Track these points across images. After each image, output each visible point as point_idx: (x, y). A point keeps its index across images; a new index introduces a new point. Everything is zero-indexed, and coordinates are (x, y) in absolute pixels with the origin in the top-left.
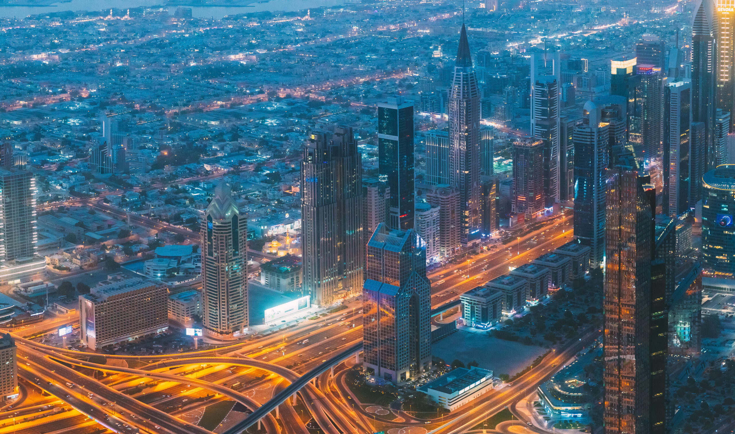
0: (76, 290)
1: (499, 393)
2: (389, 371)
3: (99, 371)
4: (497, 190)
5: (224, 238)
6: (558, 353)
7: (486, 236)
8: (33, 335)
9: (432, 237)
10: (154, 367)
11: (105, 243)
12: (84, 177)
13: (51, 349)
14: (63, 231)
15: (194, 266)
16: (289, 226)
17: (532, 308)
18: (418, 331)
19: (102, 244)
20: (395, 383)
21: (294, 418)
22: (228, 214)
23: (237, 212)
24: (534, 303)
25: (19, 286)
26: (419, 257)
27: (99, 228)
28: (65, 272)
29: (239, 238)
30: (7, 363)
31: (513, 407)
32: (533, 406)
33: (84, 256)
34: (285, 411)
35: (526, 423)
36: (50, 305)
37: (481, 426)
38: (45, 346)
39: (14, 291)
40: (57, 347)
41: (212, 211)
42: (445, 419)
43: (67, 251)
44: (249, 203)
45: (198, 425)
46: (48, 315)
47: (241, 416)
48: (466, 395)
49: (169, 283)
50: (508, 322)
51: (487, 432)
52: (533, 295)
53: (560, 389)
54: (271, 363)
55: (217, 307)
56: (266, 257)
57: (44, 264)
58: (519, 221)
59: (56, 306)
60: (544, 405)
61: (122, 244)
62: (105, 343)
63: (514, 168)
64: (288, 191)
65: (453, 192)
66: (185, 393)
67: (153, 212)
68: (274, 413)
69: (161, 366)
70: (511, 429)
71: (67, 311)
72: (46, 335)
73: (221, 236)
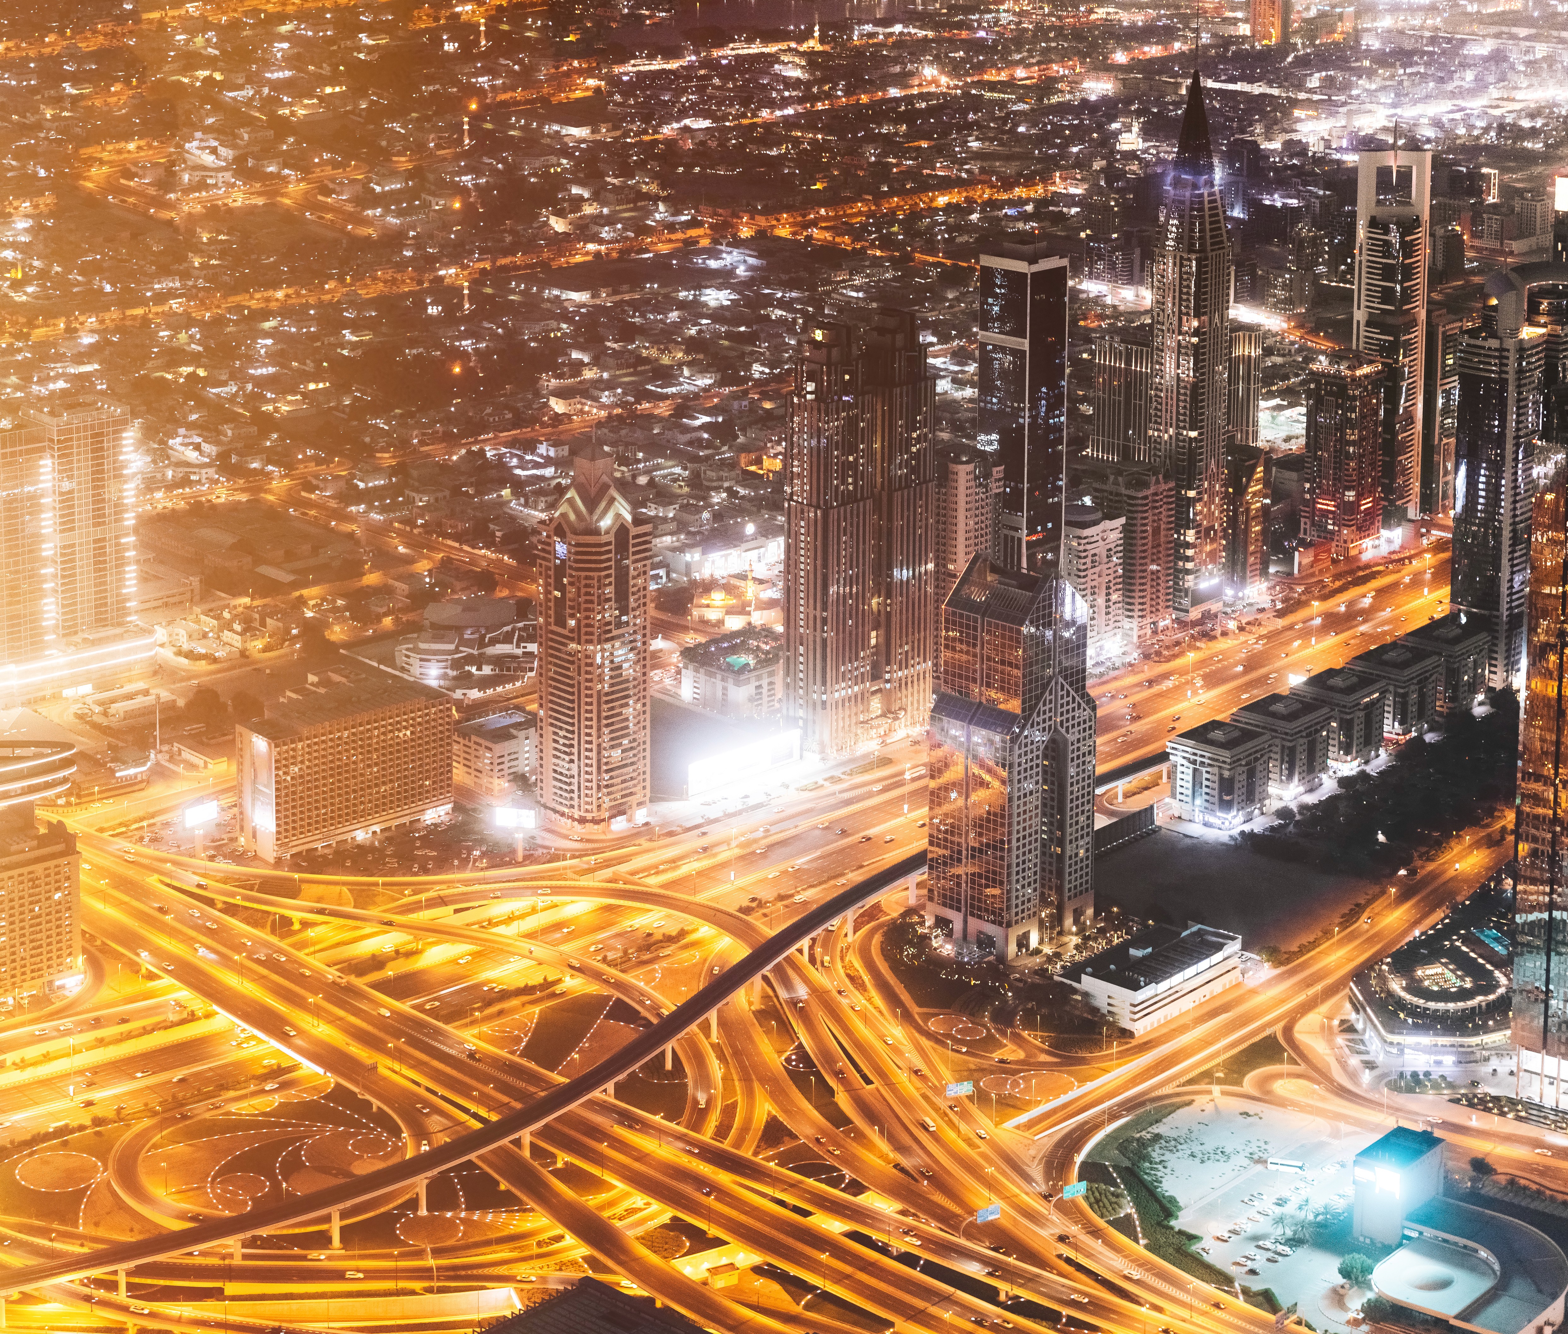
0: (229, 711)
1: (1253, 992)
2: (989, 928)
3: (282, 917)
4: (1266, 482)
5: (595, 582)
6: (1403, 898)
7: (1236, 597)
8: (121, 825)
9: (1104, 591)
10: (417, 907)
11: (305, 592)
13: (165, 861)
14: (199, 561)
15: (519, 652)
16: (753, 555)
17: (1344, 782)
18: (1061, 826)
19: (296, 594)
20: (1002, 958)
21: (753, 1042)
22: (606, 523)
23: (629, 518)
24: (1348, 768)
25: (89, 700)
26: (1068, 641)
27: (290, 556)
28: (202, 665)
29: (632, 583)
30: (57, 896)
31: (1288, 1030)
32: (1336, 1029)
33: (250, 624)
34: (732, 1023)
35: (1318, 1075)
36: (165, 748)
37: (1207, 1076)
38: (150, 851)
39: (76, 715)
40: (179, 853)
41: (565, 516)
42: (1122, 1055)
43: (208, 612)
45: (520, 1056)
46: (160, 773)
47: (627, 1033)
48: (1175, 996)
49: (458, 694)
50: (1284, 813)
51: (1224, 1093)
52: (1347, 749)
53: (1404, 989)
54: (702, 898)
55: (572, 754)
56: (697, 631)
57: (150, 647)
58: (1316, 560)
59: (180, 750)
60: (1364, 1030)
61: (342, 596)
62: (299, 844)
63: (1308, 429)
64: (753, 469)
65: (1158, 482)
66: (490, 973)
67: (422, 517)
68: (706, 1028)
69: (432, 903)
70: (1281, 1087)
71: (206, 763)
72: (154, 824)
73: (587, 578)
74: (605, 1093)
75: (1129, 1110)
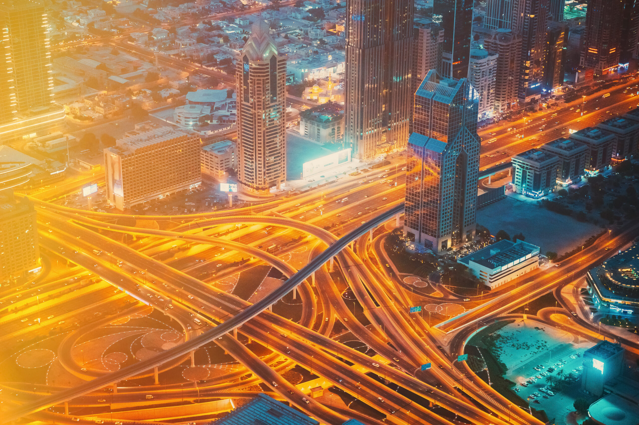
0: (100, 142)
1: (544, 273)
2: (430, 238)
3: (128, 235)
4: (566, 39)
5: (262, 82)
6: (614, 235)
7: (547, 92)
8: (54, 197)
9: (487, 88)
10: (187, 228)
11: (132, 88)
12: (104, 12)
13: (75, 212)
14: (82, 75)
15: (229, 114)
16: (331, 69)
17: (591, 180)
18: (463, 194)
19: (128, 88)
20: (435, 252)
21: (330, 287)
22: (266, 55)
23: (276, 53)
24: (593, 173)
25: (35, 140)
26: (470, 110)
27: (124, 71)
28: (87, 122)
29: (278, 82)
30: (27, 232)
31: (558, 292)
32: (579, 293)
33: (108, 102)
34: (321, 278)
35: (570, 312)
36: (72, 160)
37: (521, 310)
38: (68, 208)
39: (29, 147)
40: (82, 209)
41: (248, 52)
42: (485, 297)
43: (88, 98)
44: (289, 42)
45: (233, 294)
46: (70, 172)
47: (277, 283)
48: (509, 272)
49: (202, 133)
50: (562, 192)
51: (528, 318)
52: (594, 165)
53: (611, 277)
54: (308, 223)
55: (252, 159)
56: (306, 104)
57: (63, 114)
58: (586, 77)
59: (79, 162)
60: (592, 294)
61: (149, 89)
62: (135, 202)
63: (587, 15)
64: (331, 30)
65: (514, 38)
66: (219, 257)
67: (184, 52)
68: (310, 280)
69: (193, 226)
70: (554, 317)
71: (91, 167)
72: (69, 196)
73: (258, 80)
74: (268, 309)
75: (487, 323)
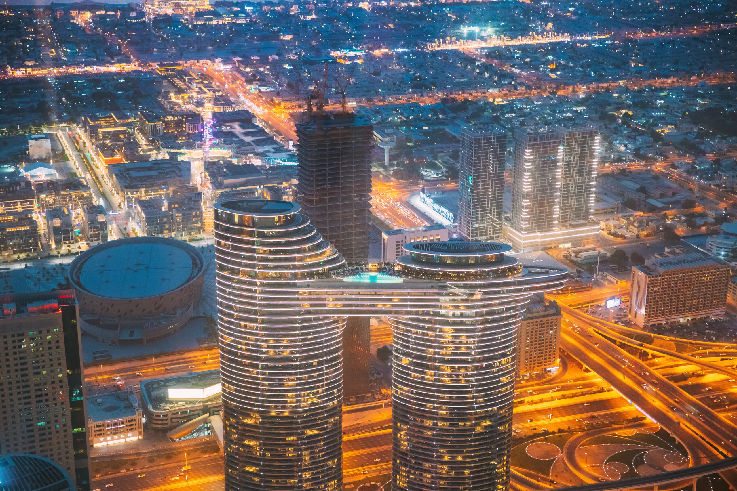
0: (630, 260)
3: (644, 352)
8: (579, 304)
10: (704, 355)
11: (667, 212)
12: (652, 139)
13: (596, 322)
14: (622, 195)
19: (664, 213)
25: (570, 250)
27: (662, 196)
28: (619, 239)
30: (551, 332)
33: (641, 225)
36: (600, 273)
38: (590, 317)
39: (564, 256)
40: (603, 319)
43: (624, 217)
46: (597, 284)
49: (733, 264)
57: (598, 230)
59: (606, 276)
61: (685, 215)
62: (655, 321)
67: (725, 184)
69: (711, 355)
71: (617, 282)
72: (593, 306)
